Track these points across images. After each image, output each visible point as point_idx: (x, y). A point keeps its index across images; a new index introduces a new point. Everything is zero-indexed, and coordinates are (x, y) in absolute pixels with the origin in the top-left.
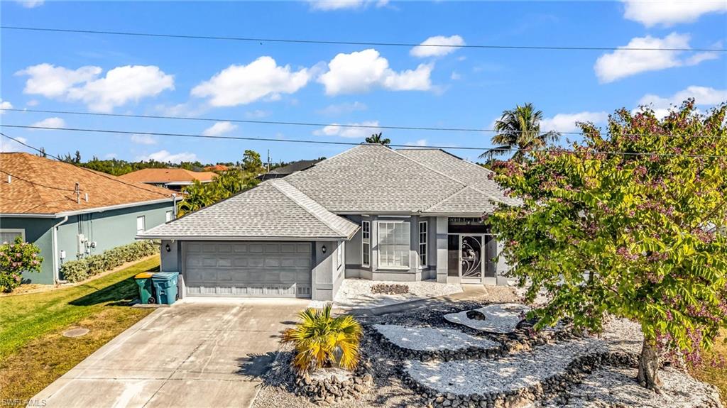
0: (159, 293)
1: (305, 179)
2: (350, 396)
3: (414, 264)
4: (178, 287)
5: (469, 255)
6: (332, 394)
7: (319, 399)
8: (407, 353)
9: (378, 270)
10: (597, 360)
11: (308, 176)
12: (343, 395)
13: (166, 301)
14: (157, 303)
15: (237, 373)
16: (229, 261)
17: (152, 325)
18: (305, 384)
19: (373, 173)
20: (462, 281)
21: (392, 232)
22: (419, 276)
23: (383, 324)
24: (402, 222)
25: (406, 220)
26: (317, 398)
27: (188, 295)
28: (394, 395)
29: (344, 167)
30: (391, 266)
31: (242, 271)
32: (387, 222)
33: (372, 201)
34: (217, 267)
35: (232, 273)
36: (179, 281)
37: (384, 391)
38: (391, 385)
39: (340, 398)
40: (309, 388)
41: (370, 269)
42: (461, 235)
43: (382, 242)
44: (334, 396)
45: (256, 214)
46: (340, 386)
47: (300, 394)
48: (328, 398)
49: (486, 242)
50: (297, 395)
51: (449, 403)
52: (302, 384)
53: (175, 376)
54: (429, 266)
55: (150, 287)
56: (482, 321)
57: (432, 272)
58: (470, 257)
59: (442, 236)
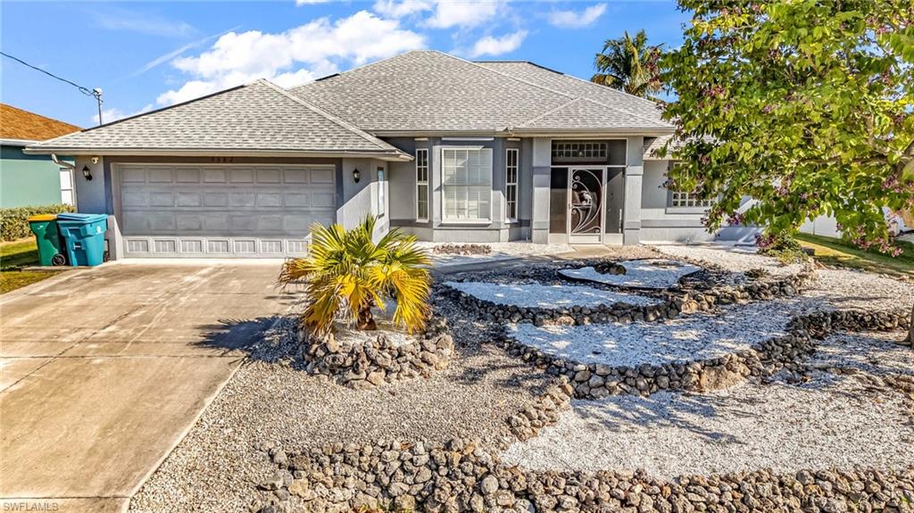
0: (72, 247)
1: (322, 91)
2: (415, 373)
3: (497, 215)
4: (109, 240)
5: (582, 199)
6: (380, 367)
7: (355, 376)
8: (510, 312)
9: (441, 225)
10: (826, 321)
11: (327, 87)
12: (401, 370)
13: (84, 261)
14: (68, 263)
15: (196, 344)
16: (196, 197)
17: (52, 289)
18: (328, 352)
19: (431, 84)
20: (572, 239)
21: (464, 164)
22: (505, 234)
23: (461, 281)
24: (479, 148)
25: (486, 145)
26: (350, 375)
27: (126, 256)
28: (494, 368)
29: (385, 77)
30: (462, 220)
31: (217, 214)
32: (455, 148)
33: (432, 117)
34: (176, 208)
35: (202, 218)
36: (108, 229)
37: (476, 362)
38: (486, 353)
39: (395, 375)
40: (334, 360)
41: (429, 225)
42: (571, 169)
43: (449, 180)
44: (383, 373)
45: (240, 122)
46: (396, 353)
47: (317, 371)
48: (373, 375)
49: (609, 179)
50: (312, 374)
51: (600, 381)
52: (320, 353)
53: (70, 353)
54: (520, 220)
55: (55, 237)
56: (621, 275)
57: (524, 229)
58: (584, 203)
59: (541, 169)
